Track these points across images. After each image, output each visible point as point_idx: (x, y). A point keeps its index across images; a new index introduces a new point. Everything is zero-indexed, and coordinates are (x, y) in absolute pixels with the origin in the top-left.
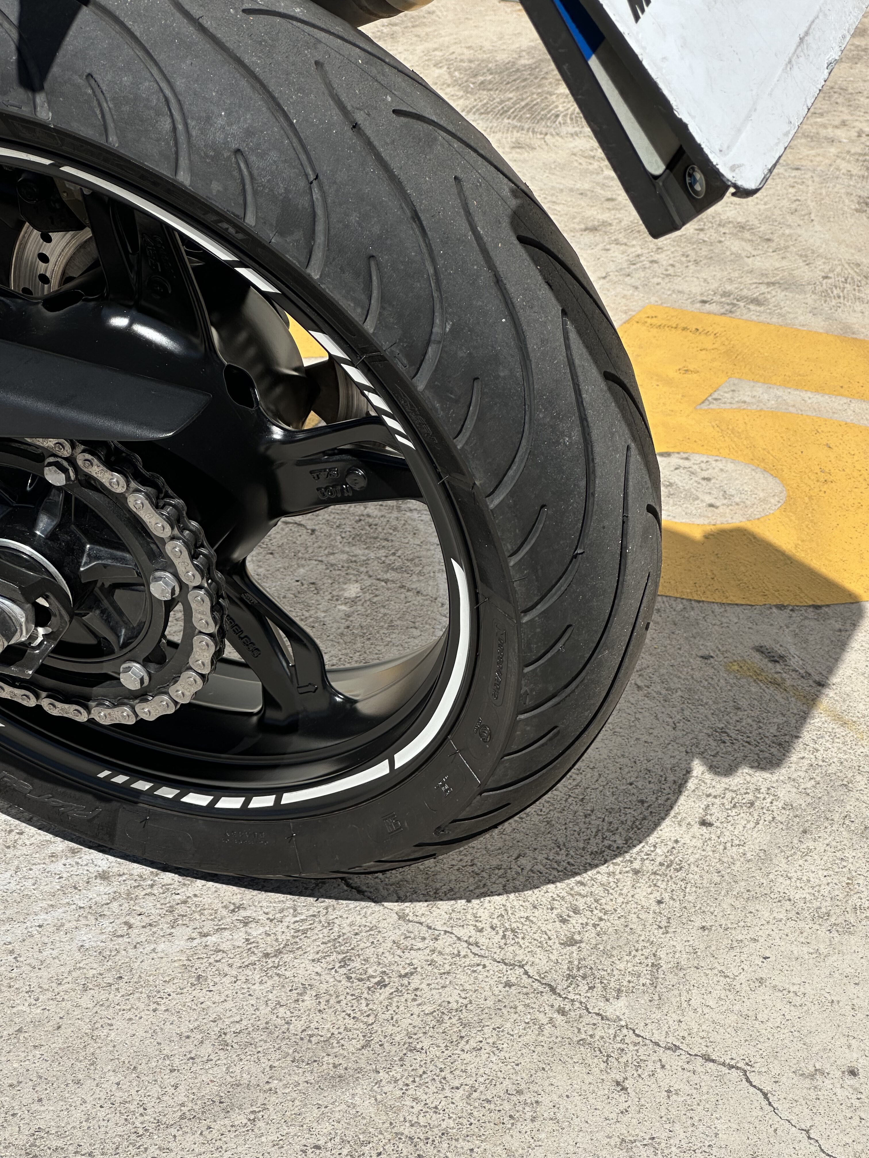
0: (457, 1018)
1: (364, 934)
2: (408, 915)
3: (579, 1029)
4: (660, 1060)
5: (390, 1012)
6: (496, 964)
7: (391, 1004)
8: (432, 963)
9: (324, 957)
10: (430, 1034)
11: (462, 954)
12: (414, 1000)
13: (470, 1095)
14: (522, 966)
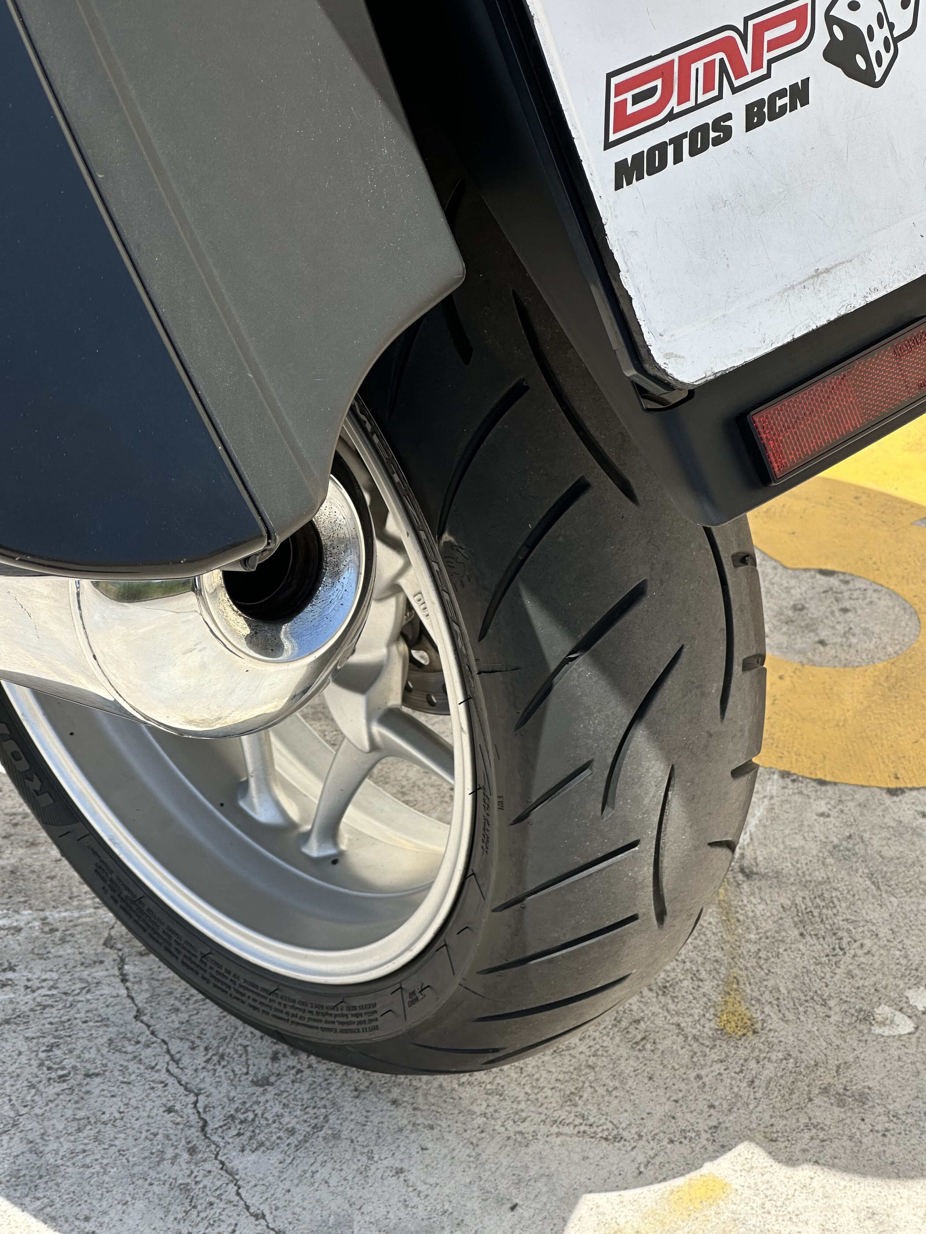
0: (97, 1130)
1: (91, 1024)
2: (145, 1015)
3: (192, 1172)
4: (236, 1225)
5: (48, 1108)
6: (177, 1085)
7: (55, 1100)
8: (124, 1070)
9: (38, 1037)
10: (62, 1140)
11: (158, 1067)
12: (77, 1102)
13: (45, 1208)
14: (197, 1095)
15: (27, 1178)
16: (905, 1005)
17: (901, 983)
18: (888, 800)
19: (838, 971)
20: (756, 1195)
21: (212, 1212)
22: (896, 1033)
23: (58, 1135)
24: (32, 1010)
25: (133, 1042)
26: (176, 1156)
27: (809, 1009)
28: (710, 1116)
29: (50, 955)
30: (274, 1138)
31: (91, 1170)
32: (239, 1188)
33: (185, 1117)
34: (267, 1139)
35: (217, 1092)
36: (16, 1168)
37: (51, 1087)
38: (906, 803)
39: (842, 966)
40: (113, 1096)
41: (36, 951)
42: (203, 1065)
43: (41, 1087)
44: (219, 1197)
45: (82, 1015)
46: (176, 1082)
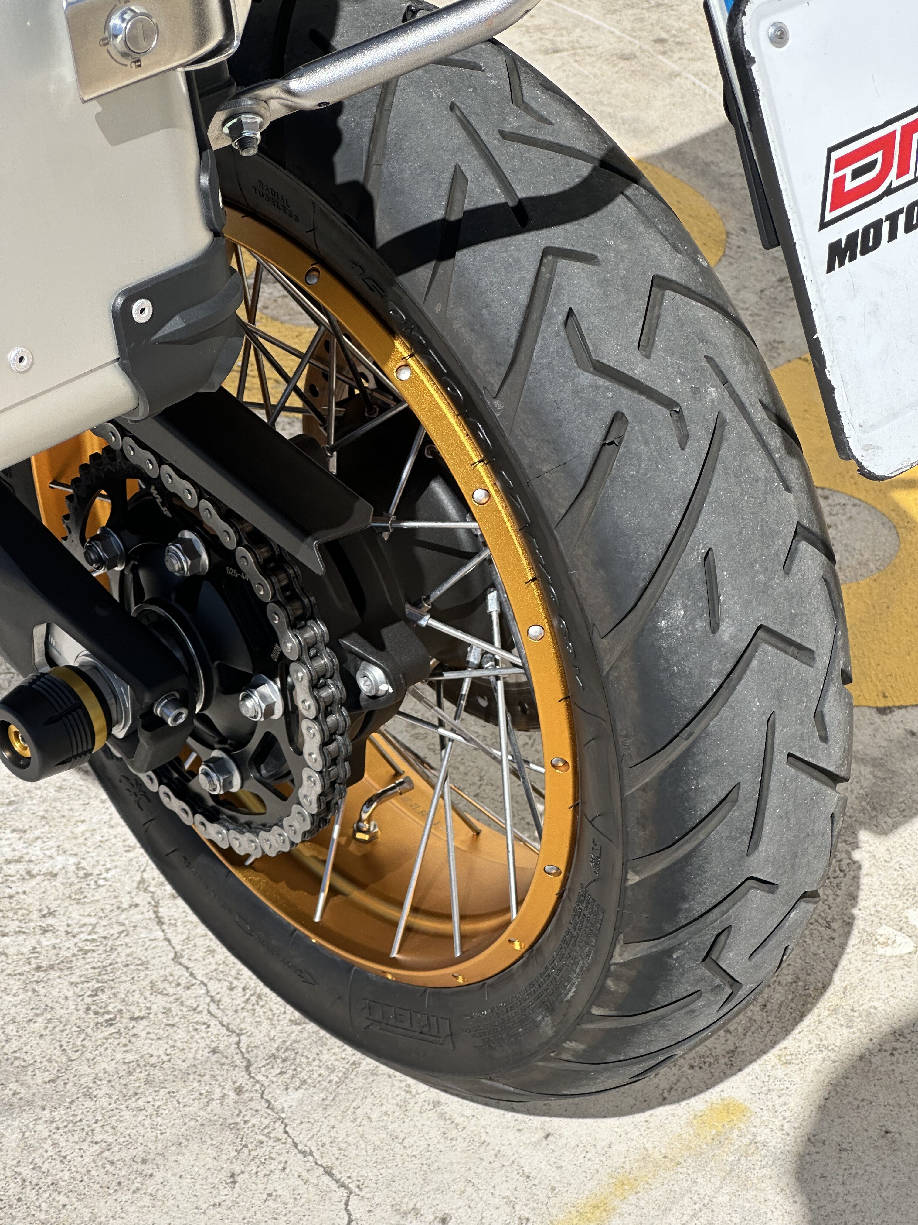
15: (84, 1122)
16: (905, 925)
17: (900, 903)
18: (878, 719)
19: (839, 893)
20: (774, 1117)
21: (263, 1150)
22: (898, 953)
23: (111, 1078)
24: (74, 955)
25: (173, 985)
26: (224, 1096)
27: (815, 932)
28: (726, 1041)
29: (86, 900)
30: (315, 1076)
31: (144, 1112)
32: (286, 1126)
33: (230, 1057)
34: (310, 1077)
35: (257, 1032)
36: (72, 1113)
37: (100, 1031)
38: (895, 722)
39: (843, 888)
40: (159, 1039)
41: (73, 896)
42: (243, 1005)
43: (89, 1031)
44: (267, 1136)
45: (123, 958)
46: (217, 1023)
